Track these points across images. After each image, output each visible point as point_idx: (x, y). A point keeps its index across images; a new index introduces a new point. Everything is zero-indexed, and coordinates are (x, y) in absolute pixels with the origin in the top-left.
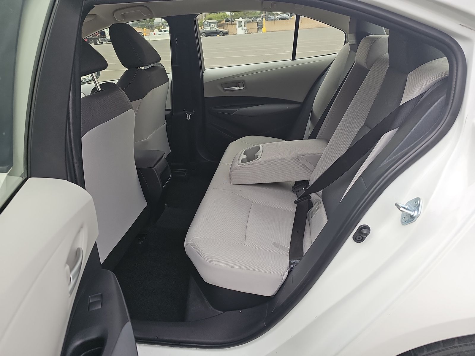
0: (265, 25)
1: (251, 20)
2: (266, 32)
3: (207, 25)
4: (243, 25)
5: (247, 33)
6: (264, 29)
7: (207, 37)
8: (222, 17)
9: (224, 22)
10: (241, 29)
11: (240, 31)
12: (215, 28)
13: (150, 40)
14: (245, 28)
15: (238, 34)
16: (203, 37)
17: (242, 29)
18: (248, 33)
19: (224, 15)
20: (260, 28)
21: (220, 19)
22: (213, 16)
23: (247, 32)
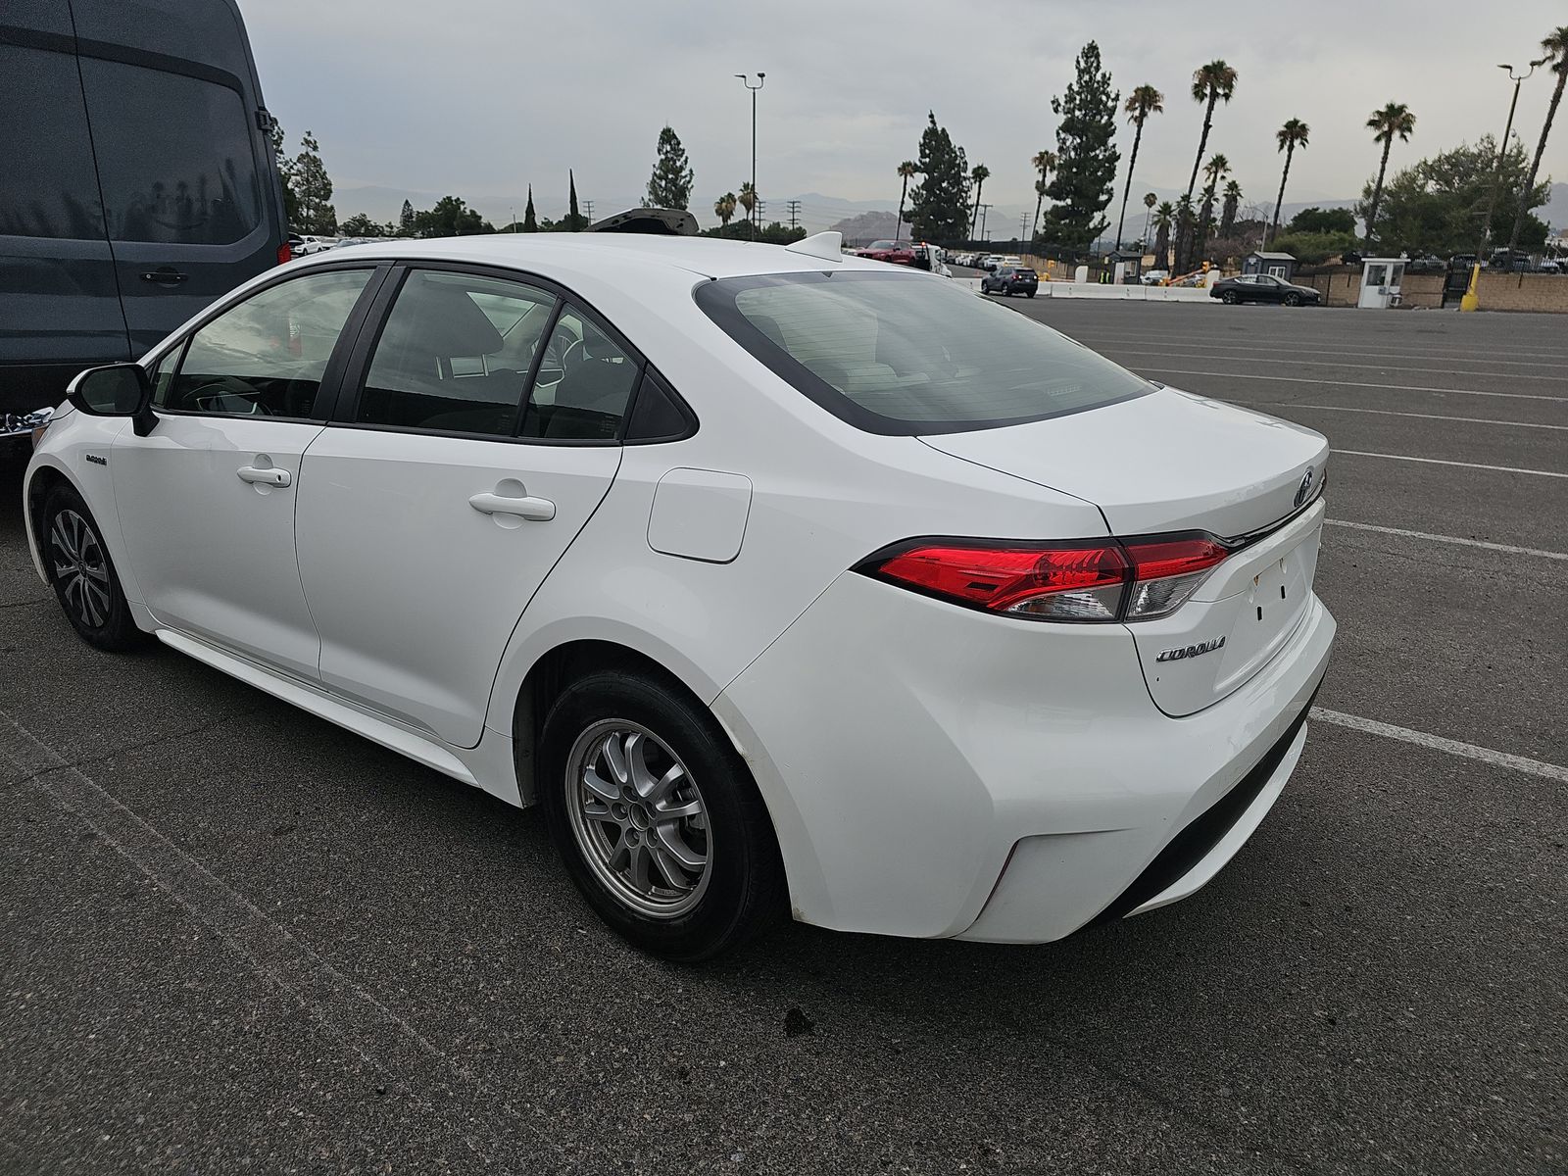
0: (1476, 287)
1: (1444, 264)
2: (1478, 310)
3: (1253, 268)
4: (1388, 277)
5: (1396, 304)
6: (1468, 301)
7: (1240, 304)
8: (1334, 246)
9: (1337, 260)
10: (1377, 291)
11: (1370, 297)
12: (1277, 278)
13: (1054, 296)
14: (1395, 290)
15: (1359, 306)
16: (1225, 303)
17: (1381, 292)
18: (1399, 304)
19: (1342, 240)
20: (1454, 291)
21: (1322, 252)
22: (1301, 241)
23: (1400, 302)
